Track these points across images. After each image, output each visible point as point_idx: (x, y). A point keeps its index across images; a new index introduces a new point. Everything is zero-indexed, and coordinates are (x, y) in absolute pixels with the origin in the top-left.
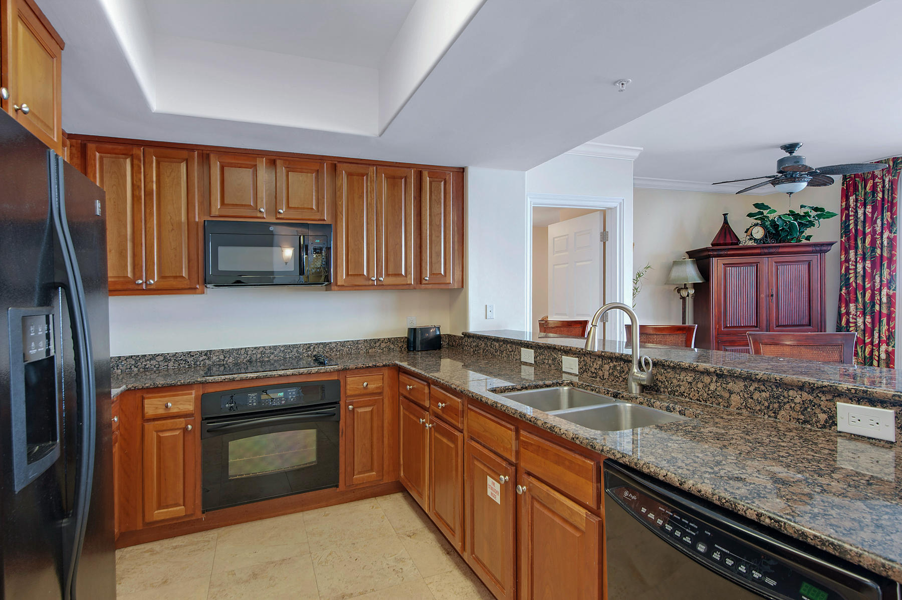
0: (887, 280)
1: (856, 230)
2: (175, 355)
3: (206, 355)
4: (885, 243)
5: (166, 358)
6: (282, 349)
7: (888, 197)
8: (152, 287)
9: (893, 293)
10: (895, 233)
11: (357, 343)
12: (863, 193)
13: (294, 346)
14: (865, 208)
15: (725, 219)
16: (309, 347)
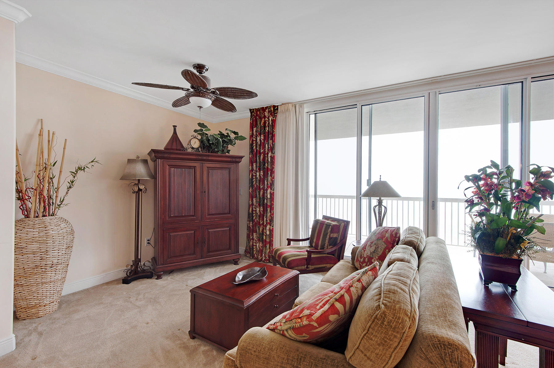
0: (270, 183)
1: (256, 150)
4: (269, 160)
7: (271, 130)
9: (273, 192)
10: (274, 154)
12: (260, 126)
14: (260, 136)
15: (175, 130)
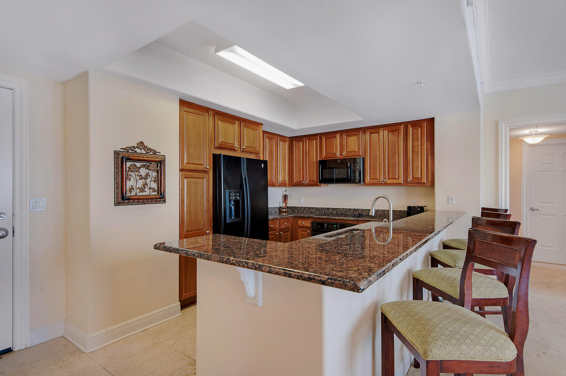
2: (319, 208)
3: (327, 209)
5: (317, 209)
6: (353, 210)
8: (307, 184)
11: (384, 211)
13: (357, 210)
16: (363, 211)
